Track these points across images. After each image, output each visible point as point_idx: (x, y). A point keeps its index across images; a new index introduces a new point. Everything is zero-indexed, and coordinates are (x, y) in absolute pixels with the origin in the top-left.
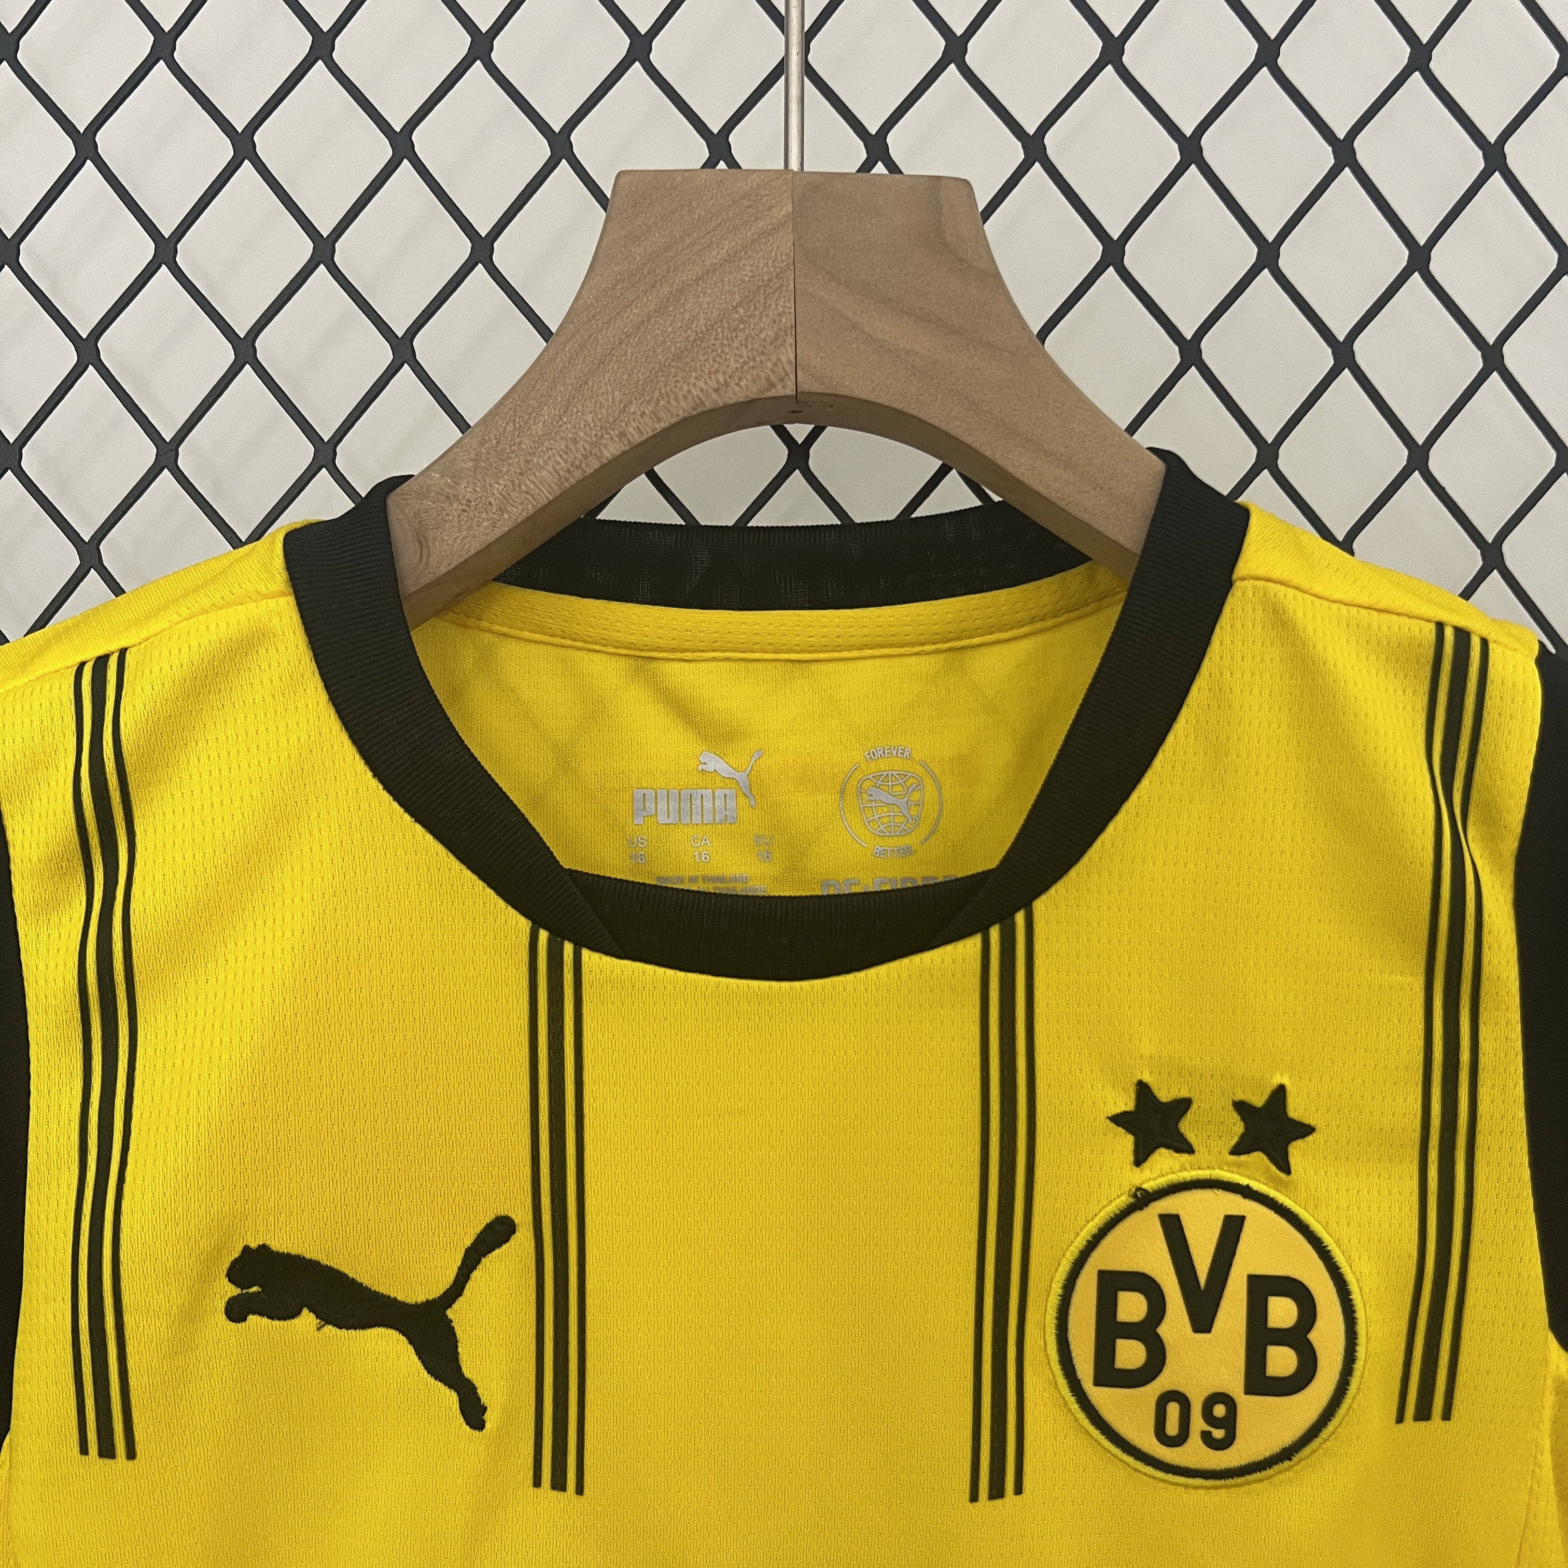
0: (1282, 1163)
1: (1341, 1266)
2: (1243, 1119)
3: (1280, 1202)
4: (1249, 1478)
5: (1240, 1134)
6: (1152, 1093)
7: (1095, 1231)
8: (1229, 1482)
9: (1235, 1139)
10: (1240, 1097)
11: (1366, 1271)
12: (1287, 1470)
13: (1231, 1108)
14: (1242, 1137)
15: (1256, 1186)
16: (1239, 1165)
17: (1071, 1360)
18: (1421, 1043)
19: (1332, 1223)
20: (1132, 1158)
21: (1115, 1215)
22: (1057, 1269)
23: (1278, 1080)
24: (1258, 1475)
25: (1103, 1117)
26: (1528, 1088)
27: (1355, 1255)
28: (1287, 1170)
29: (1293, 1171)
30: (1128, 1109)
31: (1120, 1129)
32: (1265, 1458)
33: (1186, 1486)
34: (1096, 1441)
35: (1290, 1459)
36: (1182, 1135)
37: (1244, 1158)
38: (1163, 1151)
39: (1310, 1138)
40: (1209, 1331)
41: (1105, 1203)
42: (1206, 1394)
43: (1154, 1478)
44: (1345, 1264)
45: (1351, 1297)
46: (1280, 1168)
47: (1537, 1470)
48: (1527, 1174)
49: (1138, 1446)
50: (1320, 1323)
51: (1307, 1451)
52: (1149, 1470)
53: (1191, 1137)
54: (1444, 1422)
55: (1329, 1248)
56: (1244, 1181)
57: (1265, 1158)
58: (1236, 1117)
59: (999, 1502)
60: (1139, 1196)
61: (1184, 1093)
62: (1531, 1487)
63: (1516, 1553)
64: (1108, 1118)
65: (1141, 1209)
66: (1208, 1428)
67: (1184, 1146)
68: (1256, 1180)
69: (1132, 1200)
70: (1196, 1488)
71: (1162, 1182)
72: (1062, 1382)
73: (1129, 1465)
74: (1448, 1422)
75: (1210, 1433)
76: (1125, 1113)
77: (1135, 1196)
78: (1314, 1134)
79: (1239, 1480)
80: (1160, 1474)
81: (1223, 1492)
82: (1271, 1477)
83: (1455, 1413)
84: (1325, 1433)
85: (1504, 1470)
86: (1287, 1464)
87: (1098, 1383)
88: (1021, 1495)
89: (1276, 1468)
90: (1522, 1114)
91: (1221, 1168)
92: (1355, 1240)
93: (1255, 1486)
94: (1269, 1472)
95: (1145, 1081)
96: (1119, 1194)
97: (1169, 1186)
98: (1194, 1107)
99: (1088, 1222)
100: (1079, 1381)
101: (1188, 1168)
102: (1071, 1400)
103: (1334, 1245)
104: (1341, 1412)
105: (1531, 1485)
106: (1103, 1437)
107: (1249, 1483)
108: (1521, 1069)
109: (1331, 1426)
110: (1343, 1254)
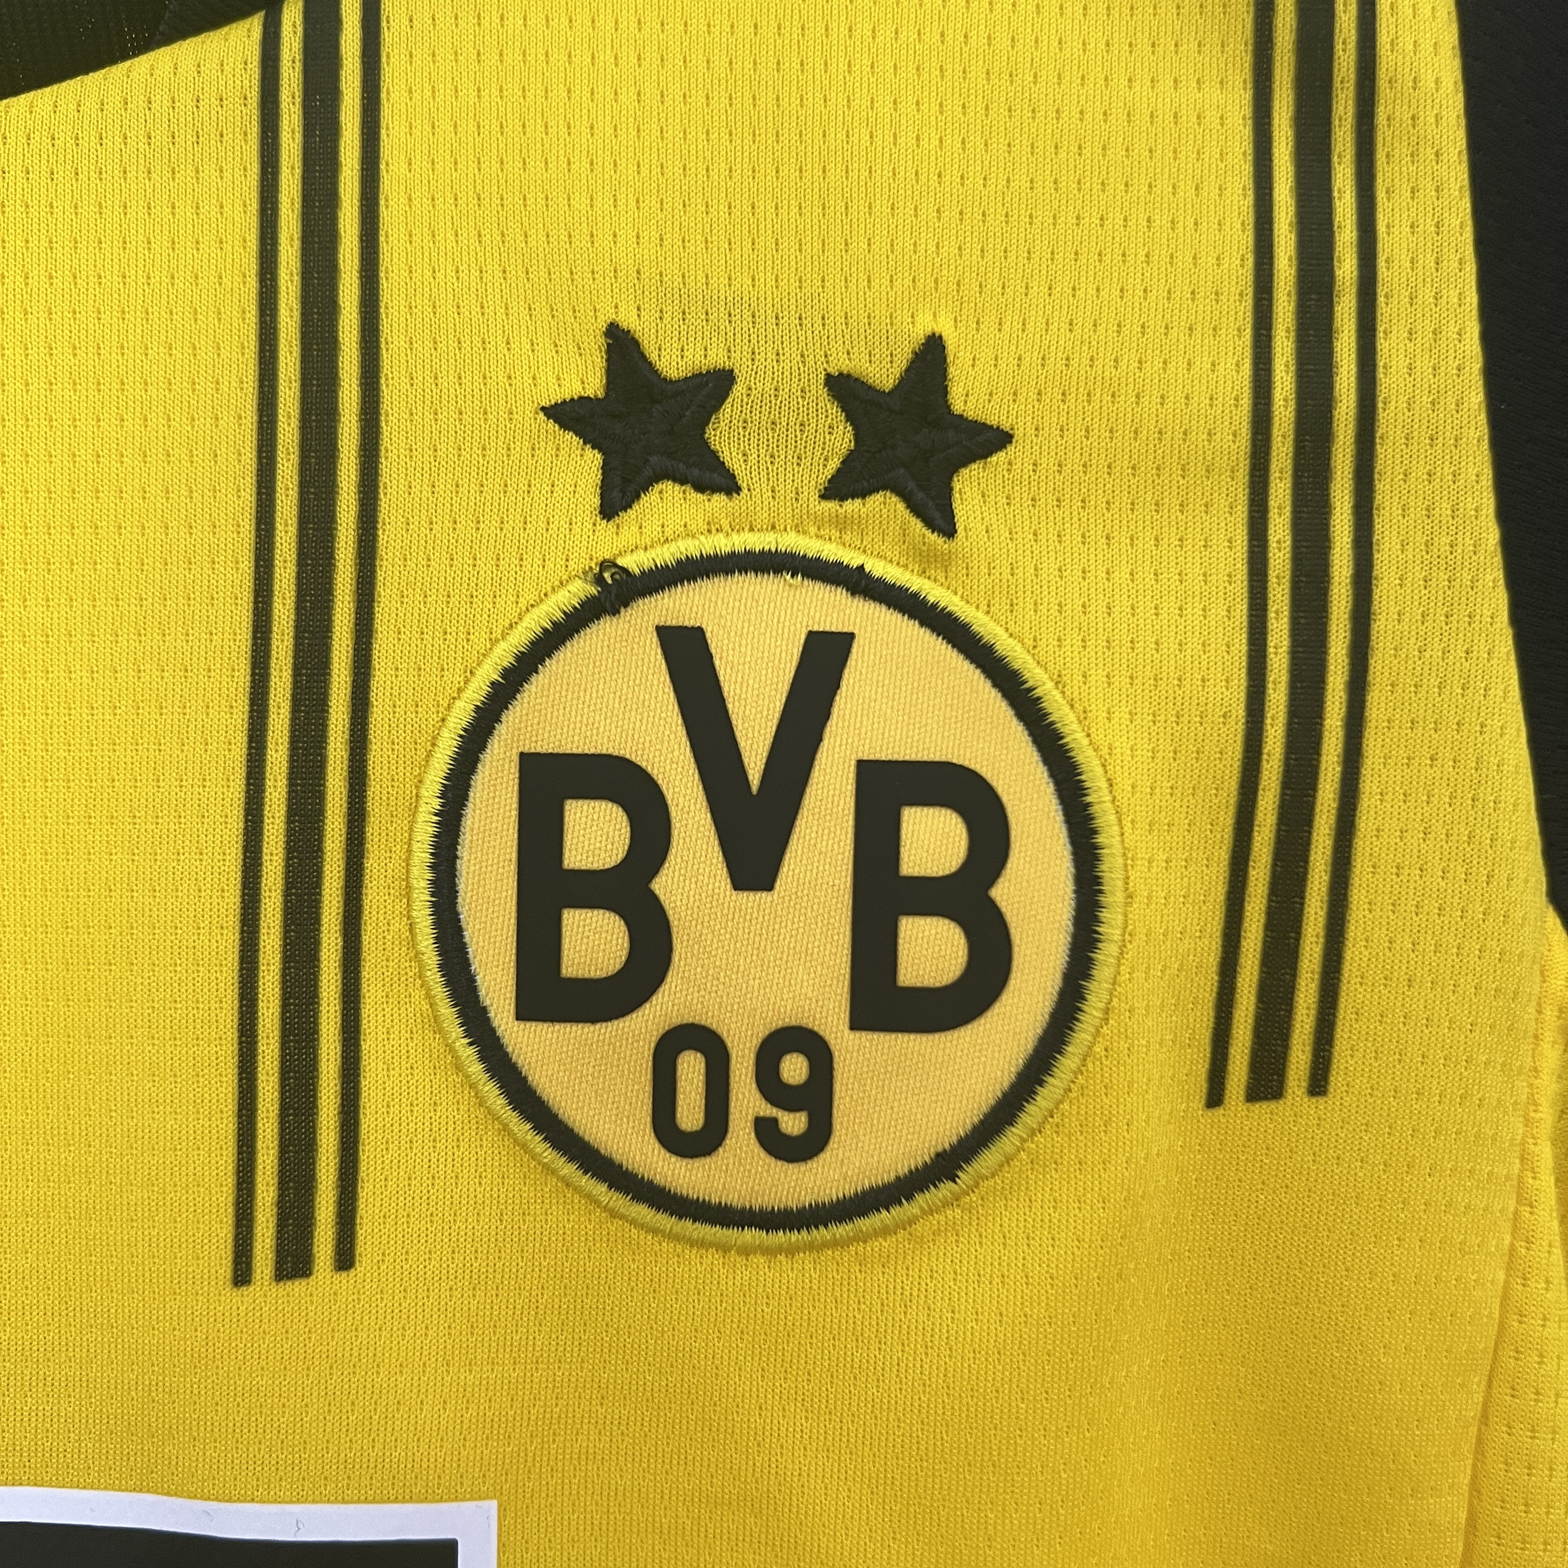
0: (936, 515)
1: (1064, 730)
2: (850, 418)
3: (932, 599)
4: (864, 1224)
5: (844, 451)
6: (643, 356)
7: (508, 660)
8: (822, 1234)
9: (834, 464)
10: (840, 363)
11: (1122, 745)
12: (946, 1204)
13: (823, 392)
14: (848, 461)
15: (878, 568)
16: (842, 524)
17: (466, 964)
18: (1246, 239)
19: (1048, 642)
20: (597, 501)
21: (554, 623)
22: (429, 755)
23: (923, 327)
24: (883, 1217)
25: (530, 409)
26: (1488, 338)
27: (1098, 711)
28: (947, 528)
29: (960, 527)
30: (590, 393)
31: (569, 436)
32: (898, 1178)
33: (724, 1249)
34: (524, 1146)
35: (953, 1178)
36: (714, 454)
37: (852, 506)
38: (669, 488)
39: (999, 458)
40: (770, 887)
41: (532, 597)
42: (762, 1032)
43: (655, 1231)
44: (1075, 726)
45: (1089, 799)
46: (930, 524)
47: (1525, 1211)
48: (1492, 535)
49: (617, 1157)
50: (1016, 862)
51: (989, 1158)
52: (643, 1212)
53: (731, 457)
54: (1314, 1100)
55: (1038, 692)
56: (852, 559)
57: (901, 506)
58: (834, 412)
59: (297, 1287)
60: (610, 581)
61: (717, 358)
62: (1512, 1248)
63: (1479, 1398)
64: (543, 409)
65: (615, 612)
66: (768, 1110)
67: (717, 478)
68: (880, 556)
69: (593, 590)
70: (746, 1251)
71: (666, 555)
72: (448, 1013)
73: (597, 1203)
74: (1322, 1100)
75: (775, 1121)
76: (583, 400)
77: (599, 580)
78: (1011, 449)
79: (841, 1230)
80: (665, 1221)
81: (805, 1260)
82: (912, 1221)
83: (1337, 1079)
84: (1032, 1114)
85: (1449, 1205)
86: (946, 1189)
87: (524, 1013)
88: (352, 1272)
89: (921, 1199)
90: (1476, 397)
91: (799, 529)
92: (1097, 676)
93: (877, 1244)
94: (908, 1209)
95: (624, 325)
96: (565, 577)
97: (679, 562)
98: (738, 389)
99: (494, 642)
100: (484, 1010)
101: (726, 527)
102: (468, 1053)
103: (1050, 685)
104: (1067, 1064)
105: (1512, 1245)
106: (538, 1138)
107: (863, 1238)
108: (1472, 298)
109: (1045, 1097)
110: (1072, 706)
